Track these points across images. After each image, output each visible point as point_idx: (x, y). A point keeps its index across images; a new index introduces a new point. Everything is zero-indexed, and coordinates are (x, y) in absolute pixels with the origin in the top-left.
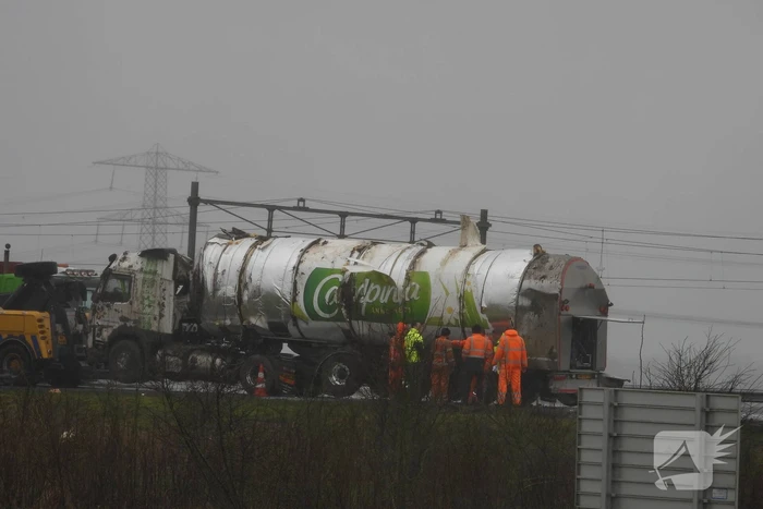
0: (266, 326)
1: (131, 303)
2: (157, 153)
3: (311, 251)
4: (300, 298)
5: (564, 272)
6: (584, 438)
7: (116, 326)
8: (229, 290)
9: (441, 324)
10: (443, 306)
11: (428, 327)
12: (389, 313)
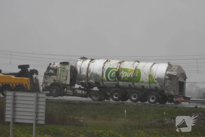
0: (94, 82)
1: (57, 76)
3: (106, 63)
4: (104, 75)
5: (177, 70)
6: (7, 104)
7: (52, 82)
8: (84, 73)
9: (144, 83)
10: (144, 78)
11: (141, 84)
12: (129, 79)
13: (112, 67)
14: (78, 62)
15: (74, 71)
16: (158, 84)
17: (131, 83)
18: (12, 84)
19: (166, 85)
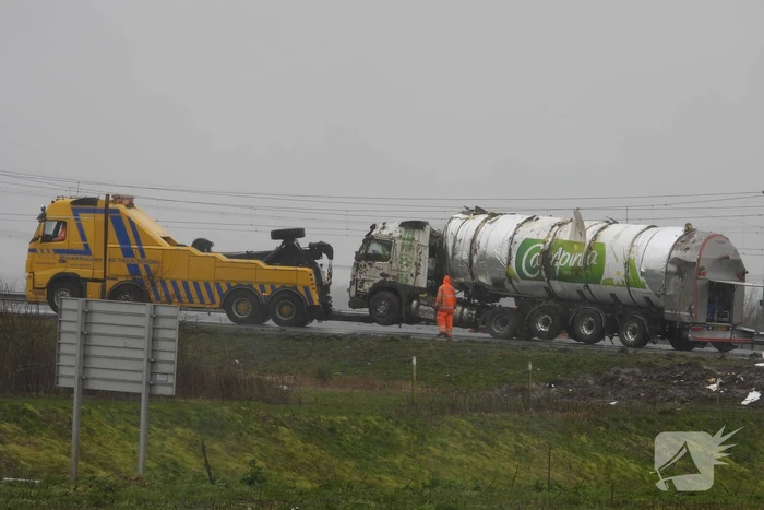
0: (490, 283)
1: (391, 263)
3: (525, 225)
4: (513, 262)
5: (704, 244)
6: (63, 336)
7: (377, 280)
8: (464, 255)
9: (613, 285)
10: (613, 270)
11: (604, 287)
12: (575, 274)
13: (535, 237)
14: (454, 221)
15: (437, 246)
16: (649, 290)
17: (580, 286)
18: (262, 287)
19: (671, 292)
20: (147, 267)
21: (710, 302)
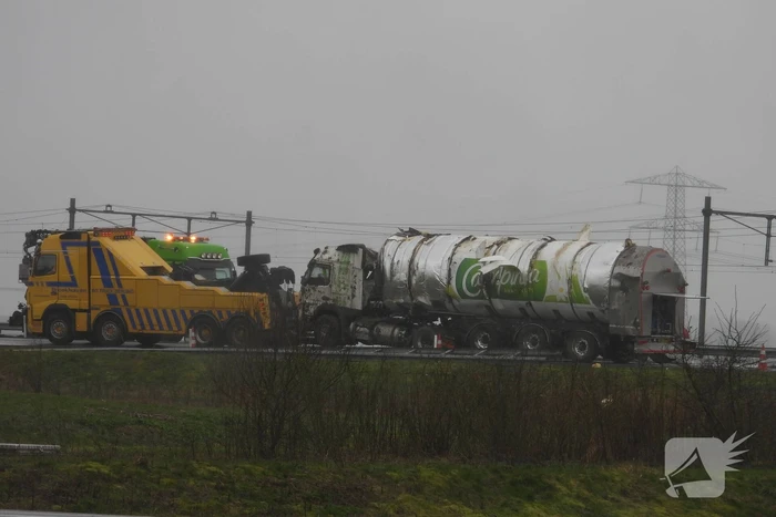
0: (430, 304)
1: (330, 286)
2: (677, 174)
3: (463, 245)
4: (453, 282)
5: (646, 259)
7: (320, 303)
8: (402, 276)
9: (556, 301)
10: (556, 287)
11: (547, 303)
12: (517, 292)
13: (474, 257)
14: (390, 244)
16: (592, 305)
17: (523, 303)
18: (220, 313)
19: (615, 306)
20: (123, 296)
21: (654, 314)
